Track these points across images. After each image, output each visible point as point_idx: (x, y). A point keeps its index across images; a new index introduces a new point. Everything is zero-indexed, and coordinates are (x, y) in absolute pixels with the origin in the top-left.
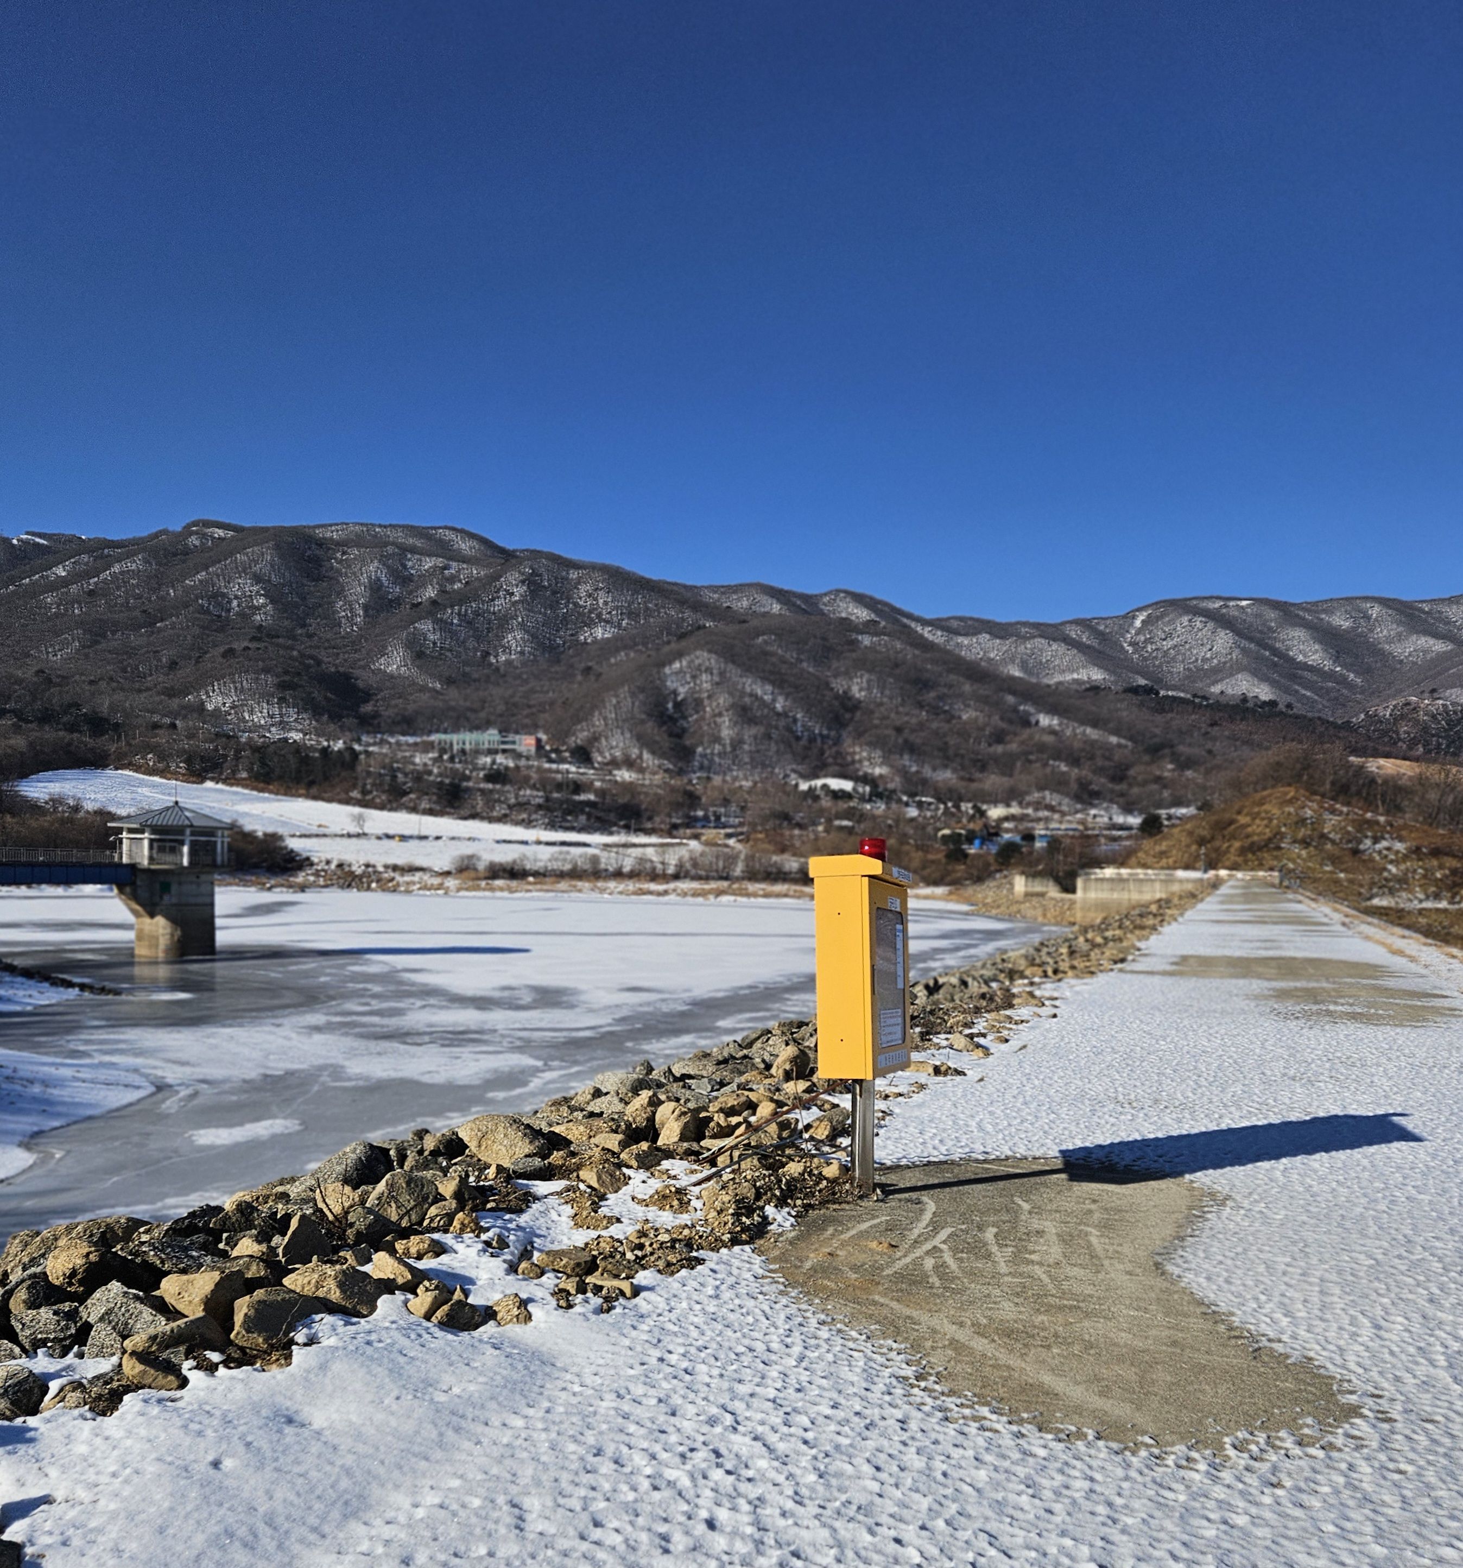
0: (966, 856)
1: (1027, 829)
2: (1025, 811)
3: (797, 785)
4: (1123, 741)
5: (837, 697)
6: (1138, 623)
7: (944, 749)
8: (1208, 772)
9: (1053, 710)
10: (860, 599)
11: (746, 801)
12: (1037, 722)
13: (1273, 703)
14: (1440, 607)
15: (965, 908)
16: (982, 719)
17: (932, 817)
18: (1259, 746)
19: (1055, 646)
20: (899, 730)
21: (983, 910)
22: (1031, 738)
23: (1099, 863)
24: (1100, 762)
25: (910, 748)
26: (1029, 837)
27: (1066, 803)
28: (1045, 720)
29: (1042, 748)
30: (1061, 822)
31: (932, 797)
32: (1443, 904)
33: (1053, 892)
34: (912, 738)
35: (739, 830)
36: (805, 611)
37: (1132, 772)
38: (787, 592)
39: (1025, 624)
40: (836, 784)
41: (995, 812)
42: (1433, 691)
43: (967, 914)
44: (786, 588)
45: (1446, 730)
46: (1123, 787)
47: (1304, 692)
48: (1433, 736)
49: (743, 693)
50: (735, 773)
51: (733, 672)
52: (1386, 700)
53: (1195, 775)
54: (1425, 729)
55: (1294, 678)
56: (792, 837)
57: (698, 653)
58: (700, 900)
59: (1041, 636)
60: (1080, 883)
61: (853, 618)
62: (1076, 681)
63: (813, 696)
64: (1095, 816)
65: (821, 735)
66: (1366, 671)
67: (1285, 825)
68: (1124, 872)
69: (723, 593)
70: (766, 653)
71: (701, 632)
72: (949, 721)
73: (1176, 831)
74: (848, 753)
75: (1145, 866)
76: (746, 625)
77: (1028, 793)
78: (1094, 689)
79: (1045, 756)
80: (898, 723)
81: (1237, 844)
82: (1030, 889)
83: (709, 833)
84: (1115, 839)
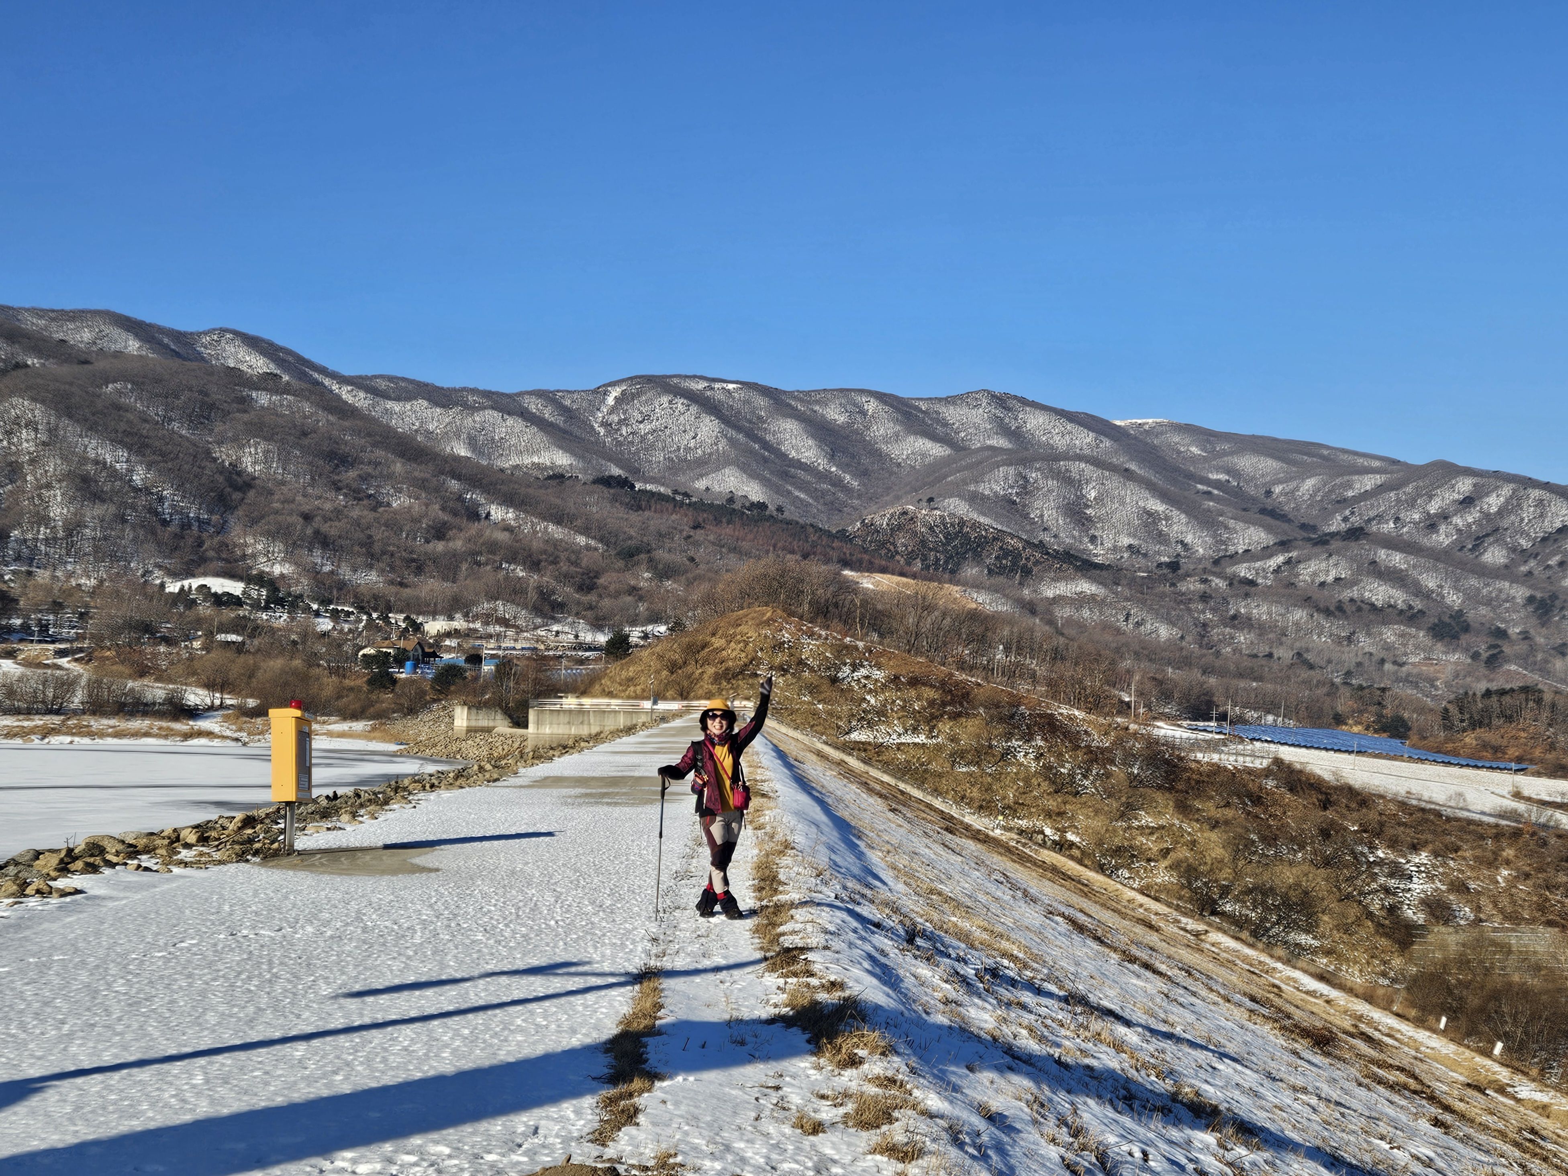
0: (394, 681)
1: (473, 647)
2: (471, 626)
3: (162, 586)
4: (592, 543)
5: (222, 470)
6: (610, 400)
7: (368, 543)
8: (689, 584)
9: (508, 500)
10: (254, 343)
11: (87, 606)
12: (488, 514)
13: (762, 506)
14: (937, 407)
15: (393, 748)
16: (417, 508)
17: (350, 631)
18: (748, 554)
19: (510, 421)
20: (307, 517)
21: (416, 748)
22: (480, 534)
23: (554, 690)
24: (564, 567)
25: (324, 542)
26: (475, 659)
27: (523, 617)
28: (497, 513)
29: (493, 547)
30: (516, 640)
31: (352, 605)
32: (921, 739)
33: (502, 726)
34: (325, 528)
35: (76, 645)
36: (177, 354)
37: (601, 581)
38: (150, 325)
39: (474, 391)
40: (219, 585)
41: (434, 626)
42: (931, 500)
43: (394, 755)
44: (148, 321)
45: (944, 545)
46: (592, 598)
47: (797, 493)
48: (931, 550)
49: (84, 460)
50: (69, 567)
51: (70, 430)
52: (884, 506)
53: (675, 586)
54: (923, 543)
55: (785, 475)
56: (155, 655)
57: (15, 400)
58: (18, 741)
59: (493, 408)
60: (532, 715)
61: (244, 368)
62: (537, 466)
63: (186, 467)
64: (558, 633)
65: (198, 519)
66: (863, 474)
67: (761, 649)
68: (587, 701)
69: (53, 319)
70: (118, 407)
71: (20, 373)
72: (374, 509)
73: (645, 653)
74: (235, 545)
75: (610, 695)
76: (89, 367)
77: (475, 603)
78: (558, 477)
79: (497, 558)
80: (306, 508)
81: (711, 670)
82: (473, 724)
83: (32, 650)
84: (582, 662)
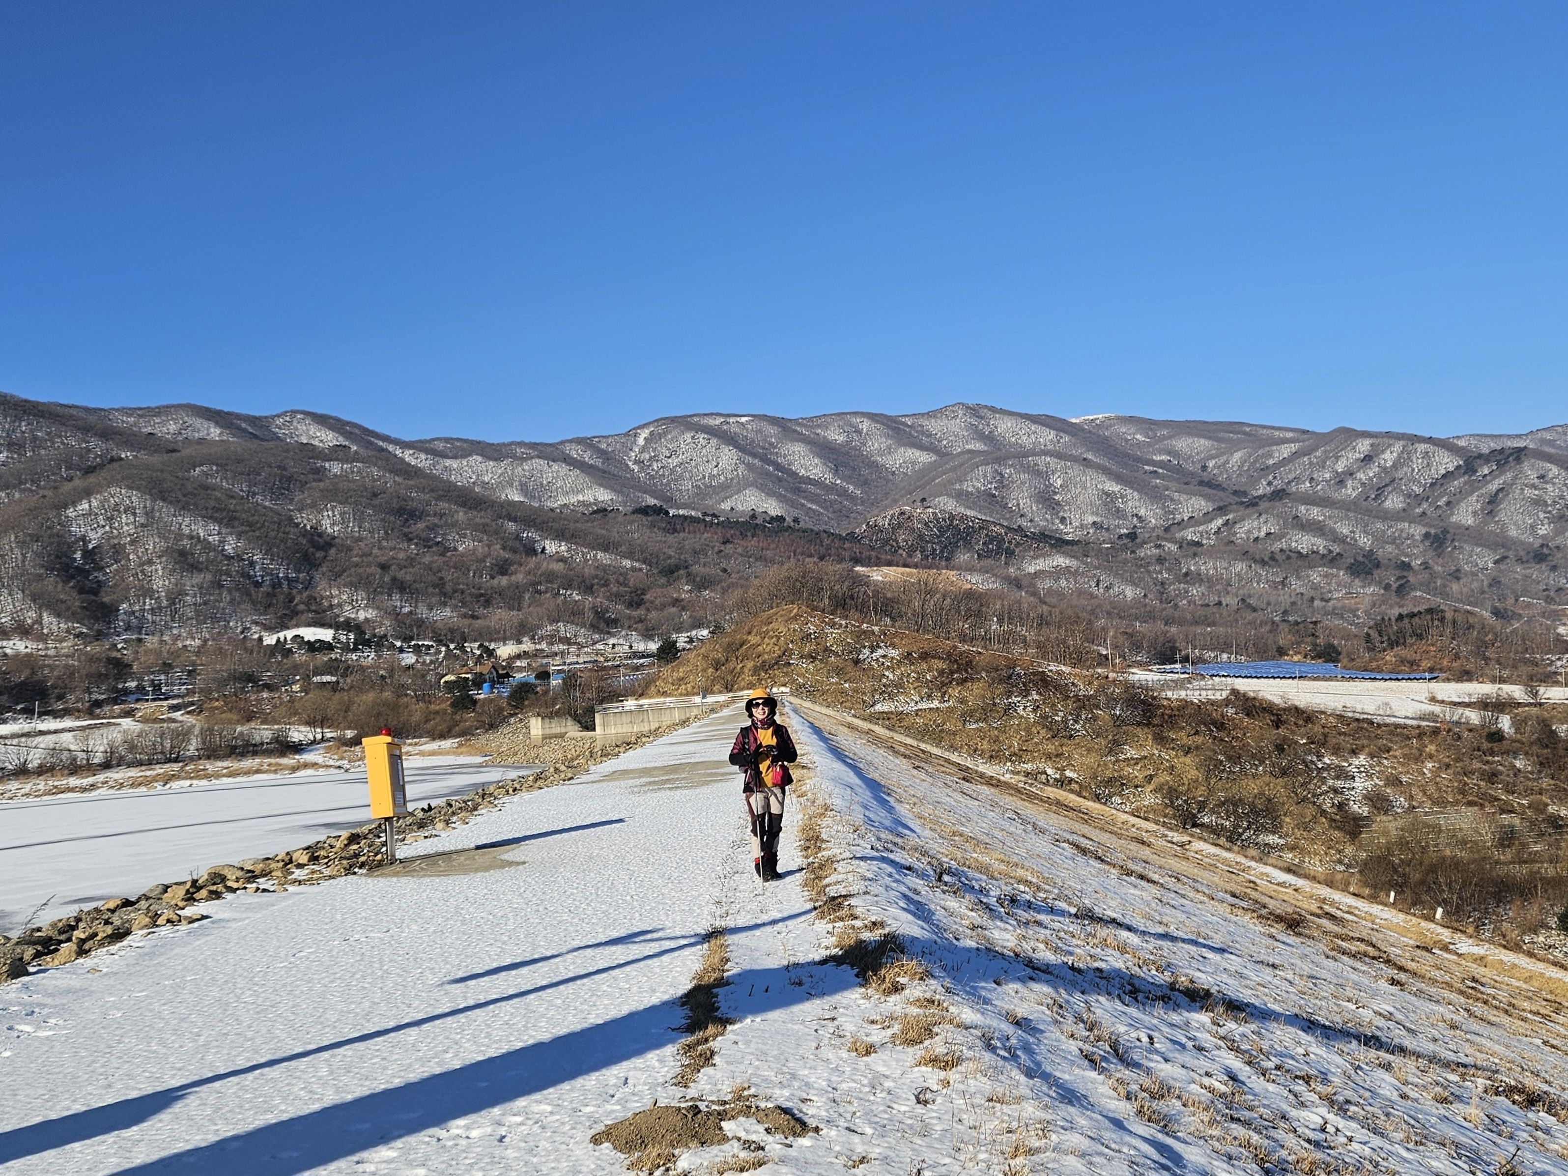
0: (475, 702)
1: (542, 665)
2: (538, 647)
3: (260, 639)
4: (636, 564)
5: (304, 533)
6: (641, 441)
7: (440, 584)
8: (724, 591)
9: (560, 535)
10: (322, 420)
11: (194, 664)
12: (544, 549)
13: (780, 519)
14: (921, 421)
15: (479, 760)
16: (481, 549)
17: (432, 662)
18: (773, 561)
19: (555, 467)
20: (384, 567)
21: (497, 759)
22: (538, 566)
23: (616, 696)
24: (614, 588)
25: (401, 587)
26: (544, 675)
27: (582, 634)
28: (551, 547)
29: (550, 577)
30: (578, 656)
31: (431, 639)
32: (935, 704)
33: (573, 730)
34: (400, 575)
35: (186, 699)
36: (256, 437)
37: (647, 597)
38: (228, 413)
39: (521, 444)
40: (310, 634)
41: (505, 651)
42: (924, 500)
43: (480, 766)
44: (226, 409)
45: (938, 537)
46: (641, 612)
47: (810, 505)
48: (928, 542)
49: (180, 536)
50: (175, 632)
51: (165, 512)
52: (885, 510)
53: (712, 594)
54: (921, 537)
55: (798, 491)
56: (259, 701)
57: (112, 490)
58: (143, 789)
59: (539, 457)
60: (598, 718)
61: (316, 442)
62: (583, 503)
63: (273, 534)
64: (614, 645)
65: (287, 578)
66: (864, 483)
67: (792, 642)
68: (644, 701)
69: (141, 416)
70: (206, 488)
71: (116, 465)
72: (443, 554)
73: (692, 655)
74: (322, 598)
75: (664, 694)
76: (178, 454)
77: (540, 627)
78: (602, 511)
79: (555, 586)
80: (382, 559)
81: (750, 664)
82: (548, 732)
83: (147, 708)
84: (637, 668)
